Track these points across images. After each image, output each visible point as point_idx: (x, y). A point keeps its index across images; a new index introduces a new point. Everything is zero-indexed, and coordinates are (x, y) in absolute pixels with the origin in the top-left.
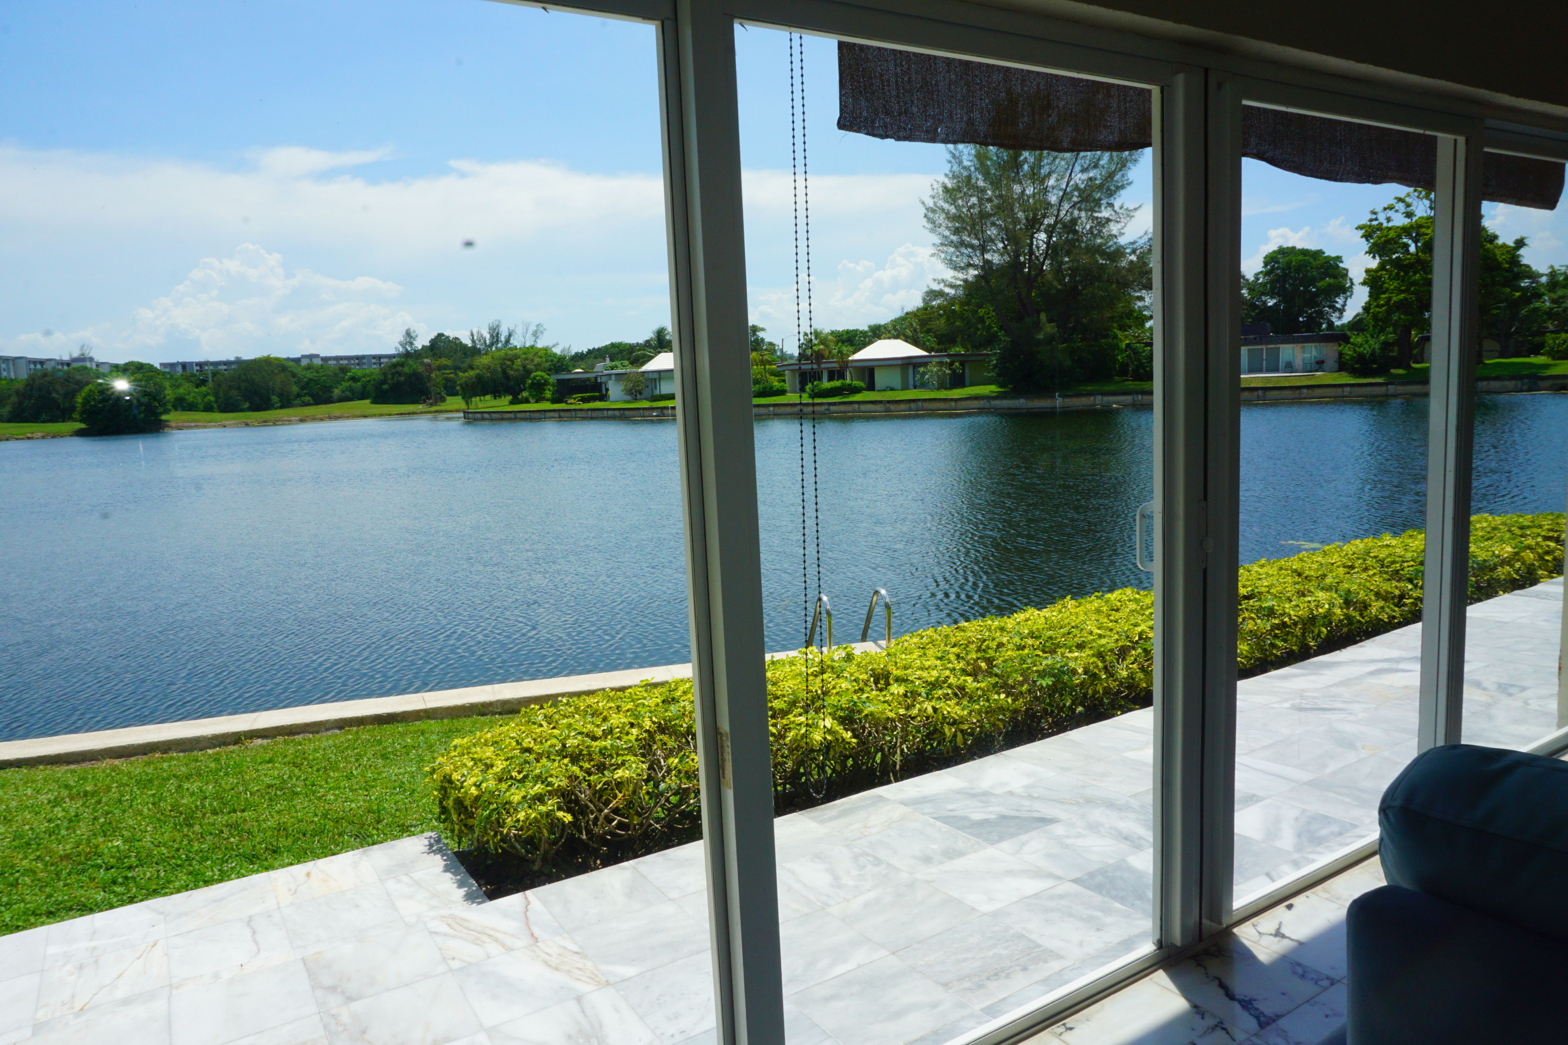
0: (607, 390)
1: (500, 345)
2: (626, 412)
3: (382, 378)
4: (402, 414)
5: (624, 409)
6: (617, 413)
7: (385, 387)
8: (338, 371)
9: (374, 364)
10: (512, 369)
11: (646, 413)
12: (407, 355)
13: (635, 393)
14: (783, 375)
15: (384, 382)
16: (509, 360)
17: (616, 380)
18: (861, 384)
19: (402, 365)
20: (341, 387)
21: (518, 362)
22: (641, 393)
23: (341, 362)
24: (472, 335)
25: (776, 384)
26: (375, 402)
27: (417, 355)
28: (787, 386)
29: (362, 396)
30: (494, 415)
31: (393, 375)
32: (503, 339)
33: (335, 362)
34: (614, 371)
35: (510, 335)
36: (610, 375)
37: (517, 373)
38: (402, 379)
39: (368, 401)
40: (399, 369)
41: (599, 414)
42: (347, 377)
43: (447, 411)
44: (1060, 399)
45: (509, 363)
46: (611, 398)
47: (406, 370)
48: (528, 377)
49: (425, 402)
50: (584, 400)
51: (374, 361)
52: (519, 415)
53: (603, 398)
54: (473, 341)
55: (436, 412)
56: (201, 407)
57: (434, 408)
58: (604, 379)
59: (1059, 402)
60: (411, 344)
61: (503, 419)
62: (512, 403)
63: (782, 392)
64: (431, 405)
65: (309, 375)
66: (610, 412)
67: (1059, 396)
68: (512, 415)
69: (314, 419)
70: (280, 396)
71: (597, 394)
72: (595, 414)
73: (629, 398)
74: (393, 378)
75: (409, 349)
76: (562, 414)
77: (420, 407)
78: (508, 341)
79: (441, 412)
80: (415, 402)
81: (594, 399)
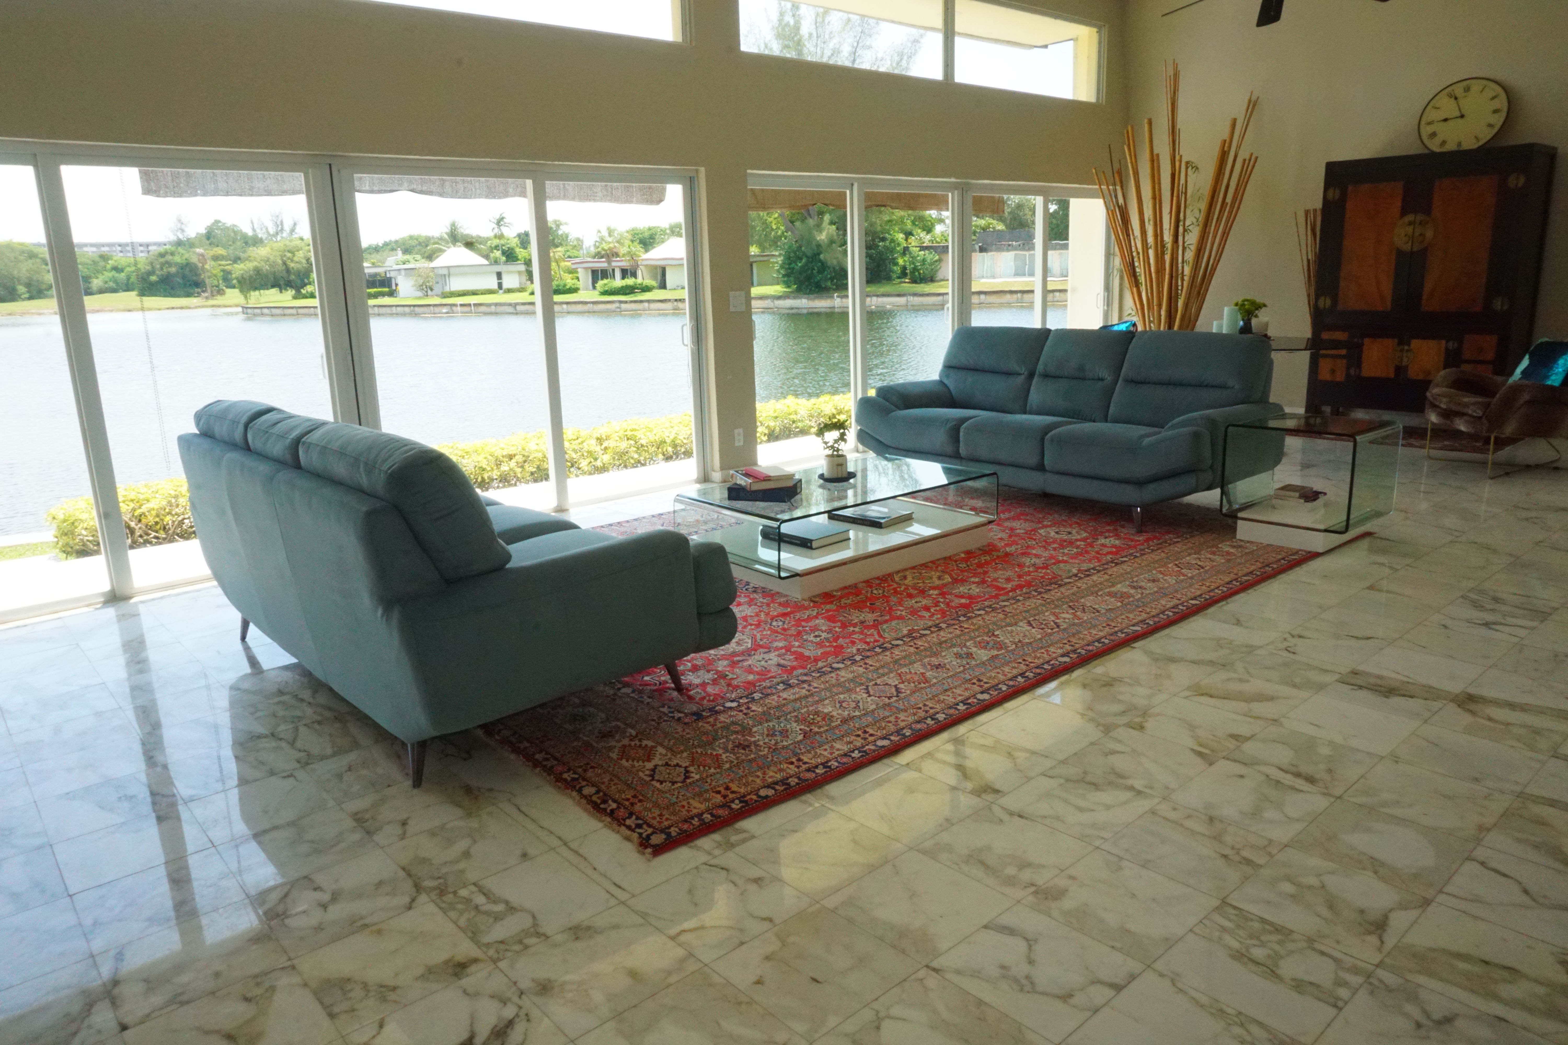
0: (397, 285)
1: (285, 235)
2: (417, 309)
3: (149, 268)
4: (173, 308)
5: (414, 306)
6: (407, 310)
7: (153, 278)
8: (97, 259)
9: (142, 252)
10: (292, 261)
12: (179, 243)
13: (426, 288)
14: (577, 272)
15: (151, 273)
16: (289, 251)
17: (406, 275)
18: (654, 283)
19: (172, 254)
20: (101, 277)
21: (300, 255)
22: (432, 290)
23: (103, 249)
25: (569, 281)
26: (142, 294)
27: (189, 244)
28: (580, 284)
29: (128, 288)
30: (274, 311)
31: (162, 265)
32: (287, 227)
33: (94, 249)
34: (406, 266)
35: (295, 224)
36: (399, 270)
37: (298, 266)
38: (173, 270)
39: (134, 293)
40: (169, 258)
41: (388, 310)
42: (109, 267)
43: (225, 306)
44: (839, 300)
45: (289, 255)
46: (401, 294)
47: (177, 259)
49: (199, 295)
51: (141, 248)
52: (301, 311)
53: (391, 294)
54: (254, 230)
55: (213, 306)
57: (211, 302)
58: (392, 274)
59: (837, 302)
60: (183, 231)
61: (284, 315)
62: (295, 298)
63: (575, 290)
64: (207, 298)
66: (399, 309)
67: (838, 297)
68: (293, 311)
70: (28, 285)
71: (387, 289)
72: (384, 310)
73: (420, 294)
74: (162, 269)
75: (181, 237)
77: (193, 301)
78: (292, 231)
79: (219, 306)
80: (188, 295)
81: (383, 294)
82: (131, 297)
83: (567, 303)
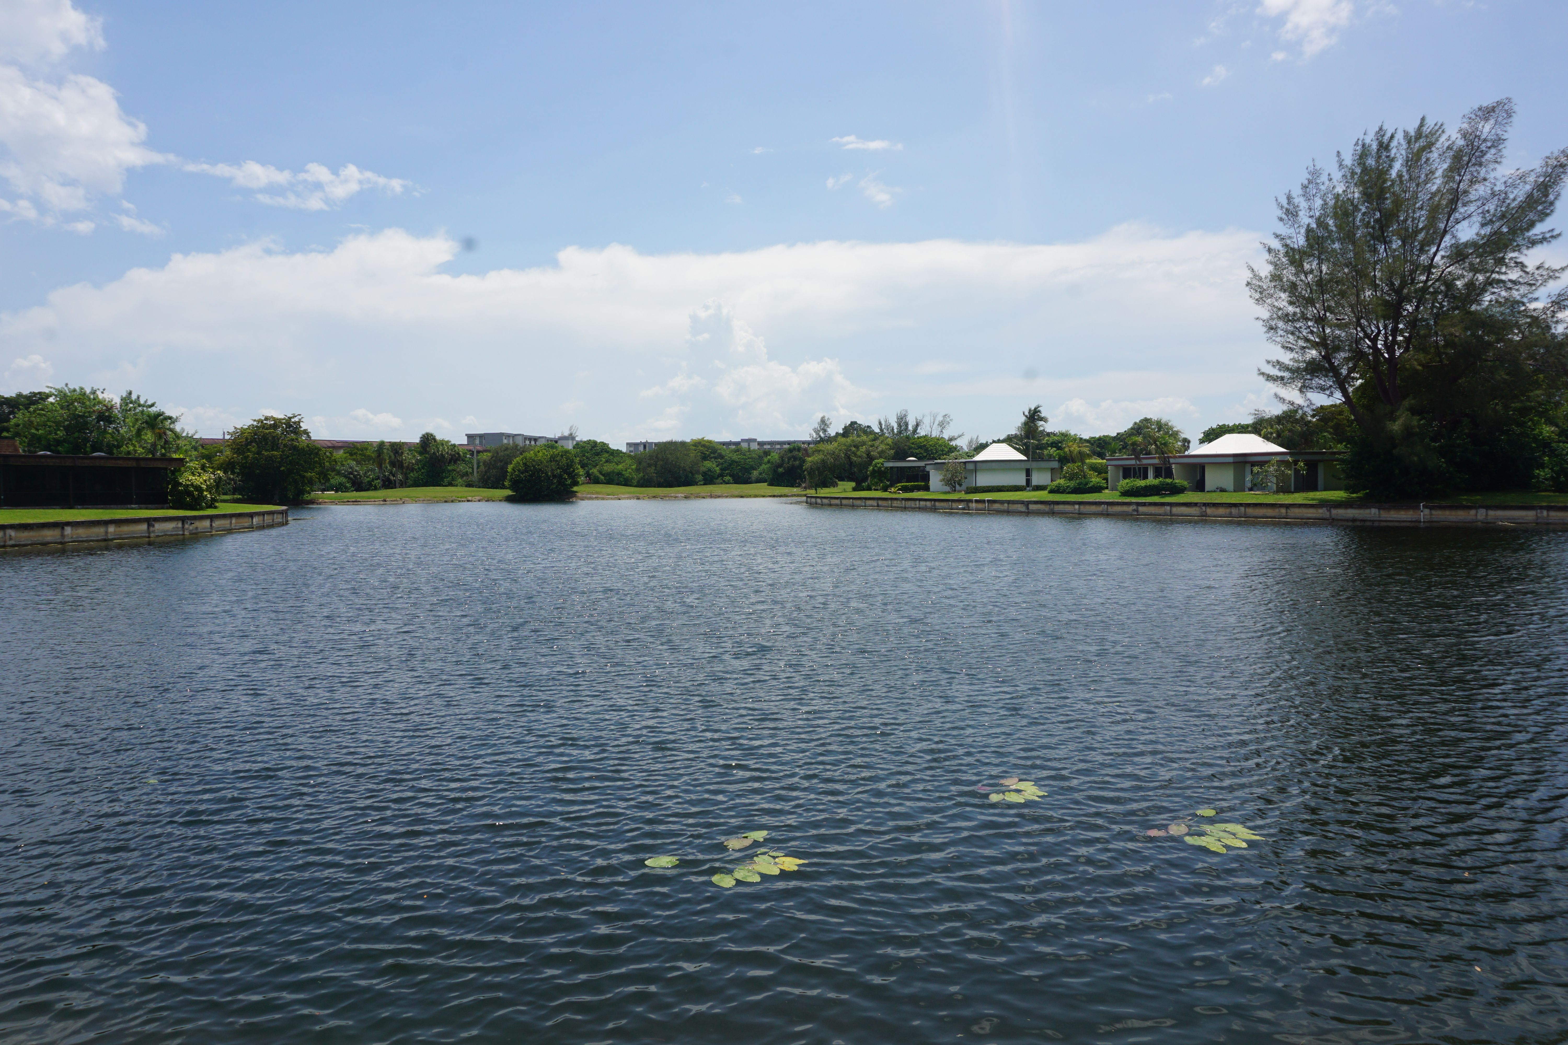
0: (930, 480)
2: (937, 504)
5: (935, 500)
6: (928, 504)
7: (780, 470)
11: (954, 505)
13: (953, 483)
15: (780, 466)
17: (938, 470)
21: (863, 449)
22: (960, 485)
24: (880, 423)
25: (1093, 479)
26: (771, 484)
31: (789, 459)
32: (910, 428)
35: (917, 425)
37: (860, 460)
39: (766, 483)
44: (1426, 511)
45: (854, 449)
46: (931, 489)
48: (870, 464)
49: (799, 486)
50: (905, 489)
52: (845, 502)
53: (927, 488)
54: (881, 430)
56: (635, 482)
59: (1423, 514)
61: (830, 505)
62: (854, 489)
63: (1098, 489)
64: (805, 488)
65: (735, 457)
66: (922, 503)
67: (1425, 507)
68: (838, 502)
69: (698, 496)
71: (920, 484)
72: (909, 504)
73: (948, 488)
75: (822, 436)
76: (880, 503)
77: (794, 490)
78: (915, 431)
80: (792, 485)
81: (919, 489)
82: (763, 487)
83: (1080, 503)
